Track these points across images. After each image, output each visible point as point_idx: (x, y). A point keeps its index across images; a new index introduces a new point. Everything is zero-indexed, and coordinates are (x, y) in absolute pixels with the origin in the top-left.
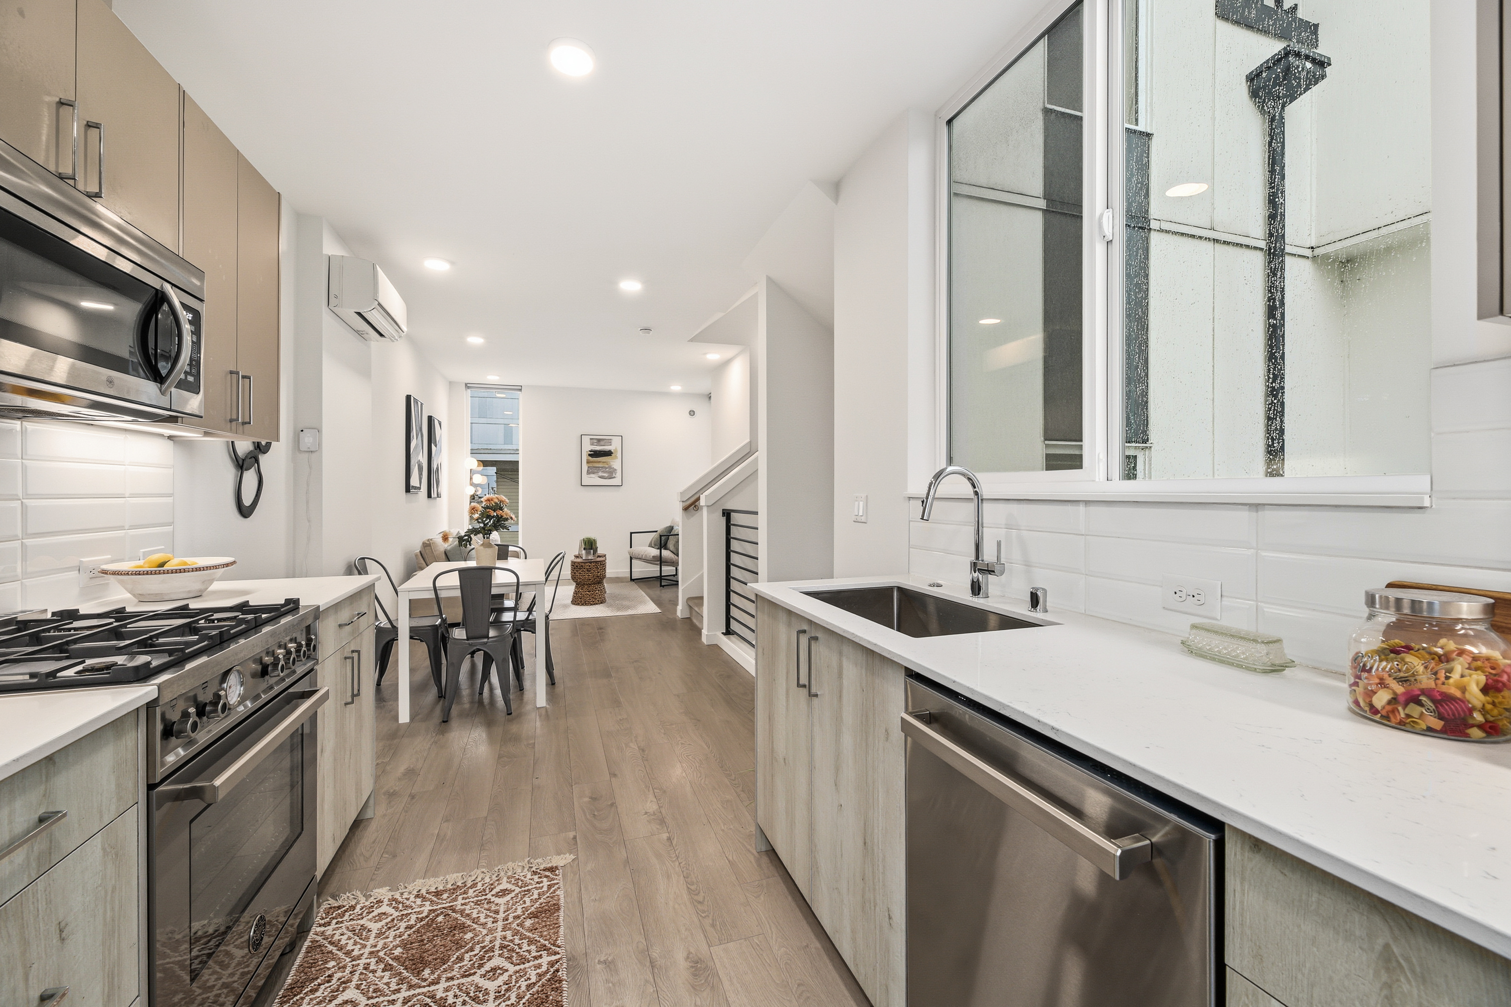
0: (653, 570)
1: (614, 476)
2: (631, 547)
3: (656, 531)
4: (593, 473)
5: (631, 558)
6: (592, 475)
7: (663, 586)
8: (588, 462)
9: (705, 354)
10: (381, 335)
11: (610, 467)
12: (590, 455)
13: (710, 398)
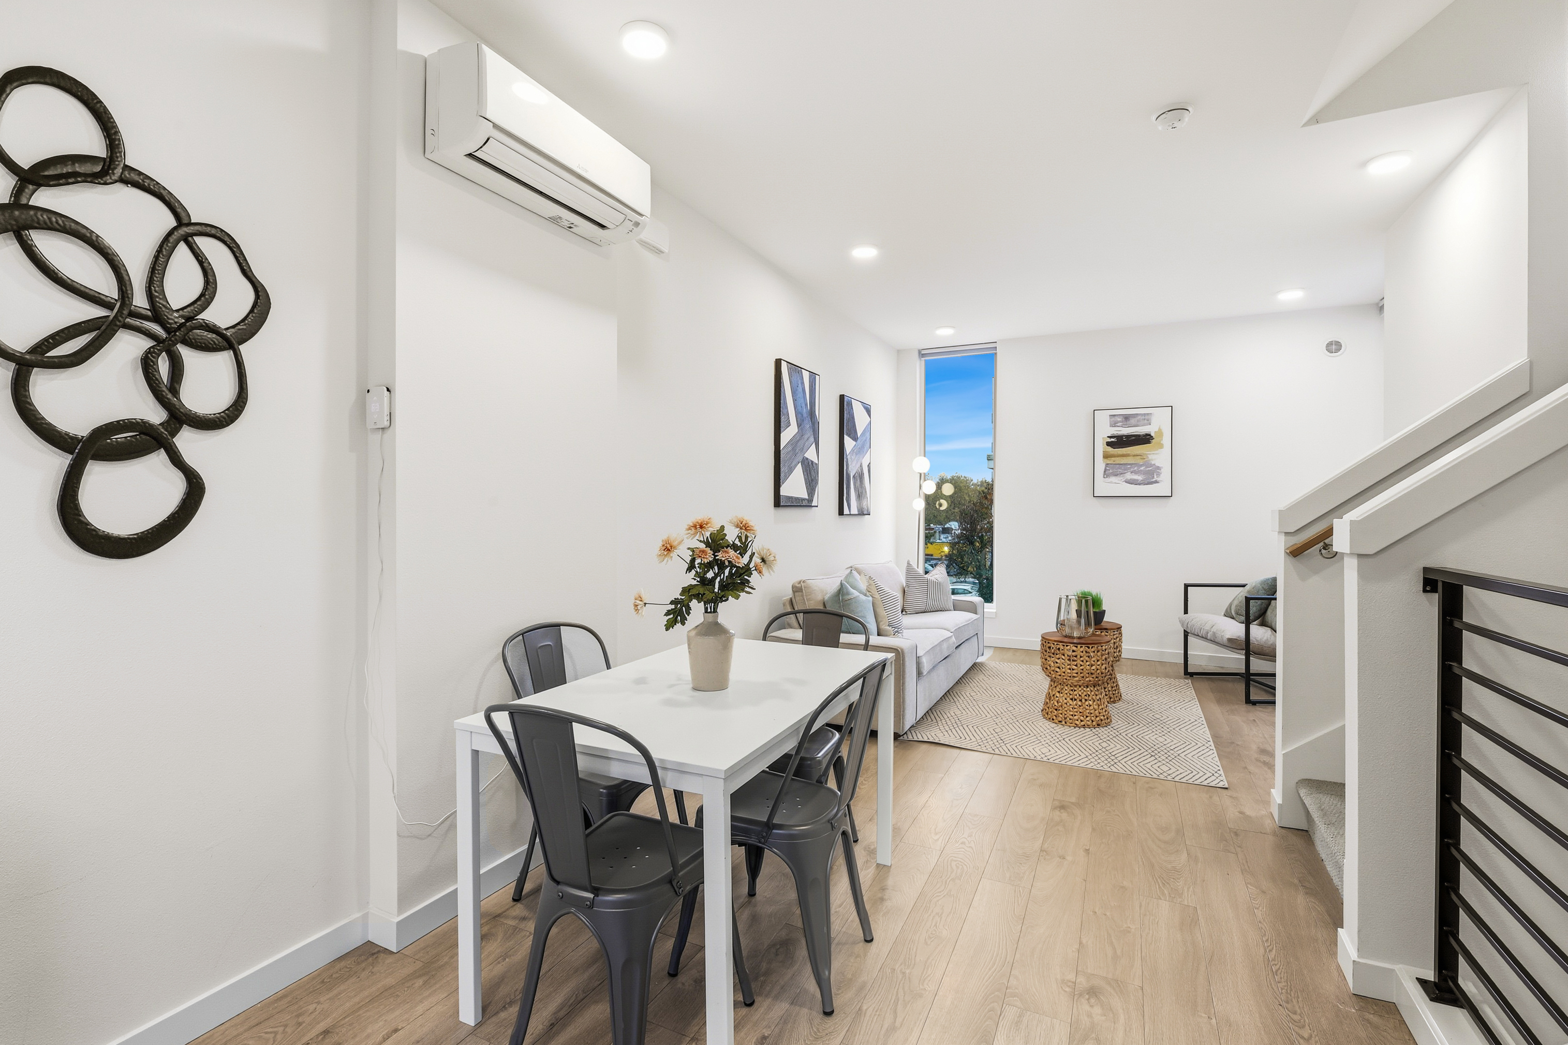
0: (1234, 660)
1: (1155, 478)
2: (1186, 612)
3: (1244, 586)
4: (1116, 475)
5: (1186, 635)
6: (1113, 479)
7: (1254, 703)
8: (1106, 456)
9: (1364, 164)
10: (602, 226)
11: (1148, 464)
12: (1108, 444)
13: (1381, 309)
